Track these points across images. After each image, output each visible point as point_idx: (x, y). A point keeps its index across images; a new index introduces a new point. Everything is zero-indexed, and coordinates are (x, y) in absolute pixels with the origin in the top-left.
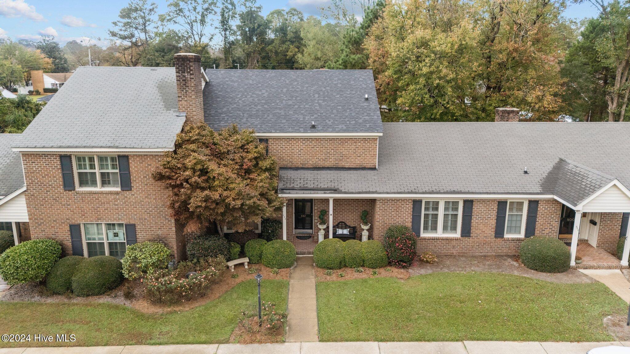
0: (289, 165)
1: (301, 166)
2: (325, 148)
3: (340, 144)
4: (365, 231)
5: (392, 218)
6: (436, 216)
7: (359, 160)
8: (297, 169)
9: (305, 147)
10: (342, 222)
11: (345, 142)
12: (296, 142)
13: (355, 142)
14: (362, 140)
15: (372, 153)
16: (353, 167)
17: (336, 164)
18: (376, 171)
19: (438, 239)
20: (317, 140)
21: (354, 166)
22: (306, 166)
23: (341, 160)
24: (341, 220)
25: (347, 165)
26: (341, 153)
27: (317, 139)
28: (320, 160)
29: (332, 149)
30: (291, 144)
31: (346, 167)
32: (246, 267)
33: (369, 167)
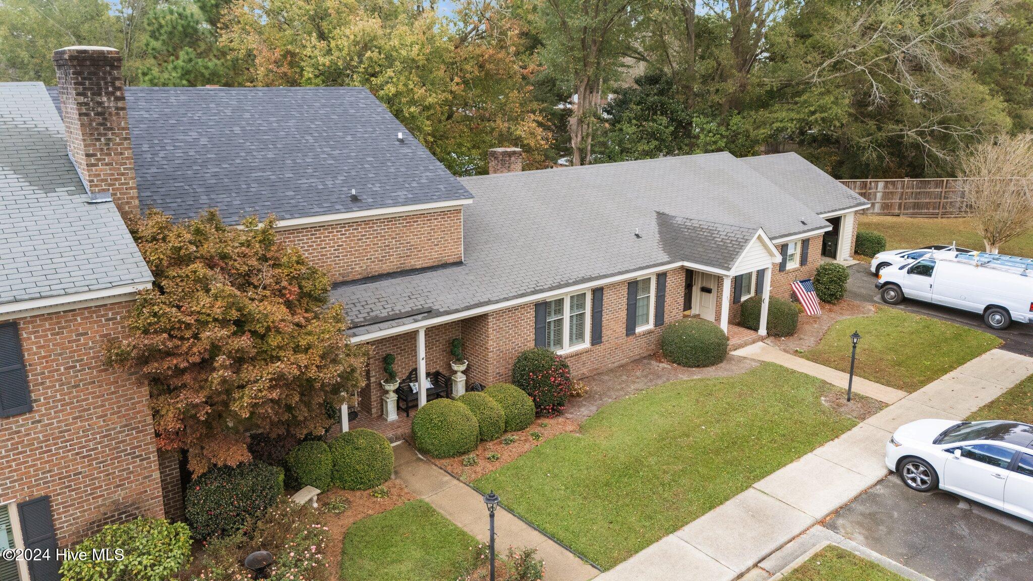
1: (341, 279)
2: (381, 237)
4: (459, 374)
5: (510, 341)
6: (560, 323)
7: (436, 252)
9: (345, 241)
16: (429, 265)
17: (401, 264)
19: (566, 357)
21: (430, 263)
22: (350, 278)
23: (409, 256)
24: (414, 366)
25: (419, 264)
26: (407, 243)
27: (366, 222)
28: (374, 262)
29: (393, 238)
31: (418, 267)
32: (316, 505)
33: (451, 261)
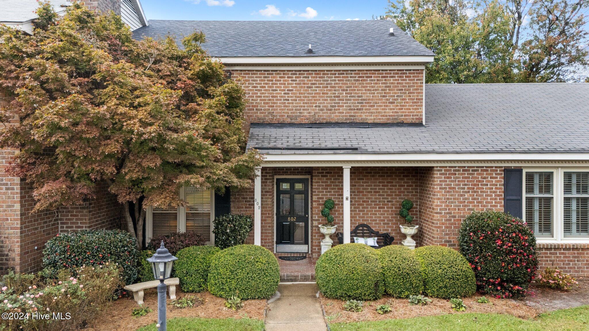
0: (268, 119)
1: (289, 120)
2: (331, 87)
3: (357, 80)
4: (409, 239)
5: (465, 206)
6: (547, 203)
7: (391, 109)
8: (282, 125)
9: (296, 87)
10: (363, 225)
11: (367, 77)
12: (280, 77)
13: (384, 77)
14: (397, 74)
15: (414, 96)
16: (381, 121)
17: (350, 116)
18: (423, 129)
19: (557, 248)
20: (318, 74)
21: (383, 120)
22: (298, 121)
23: (360, 109)
24: (361, 222)
25: (370, 119)
26: (359, 97)
27: (317, 72)
28: (322, 110)
29: (343, 90)
30: (272, 81)
31: (369, 122)
32: (173, 297)
33: (410, 121)
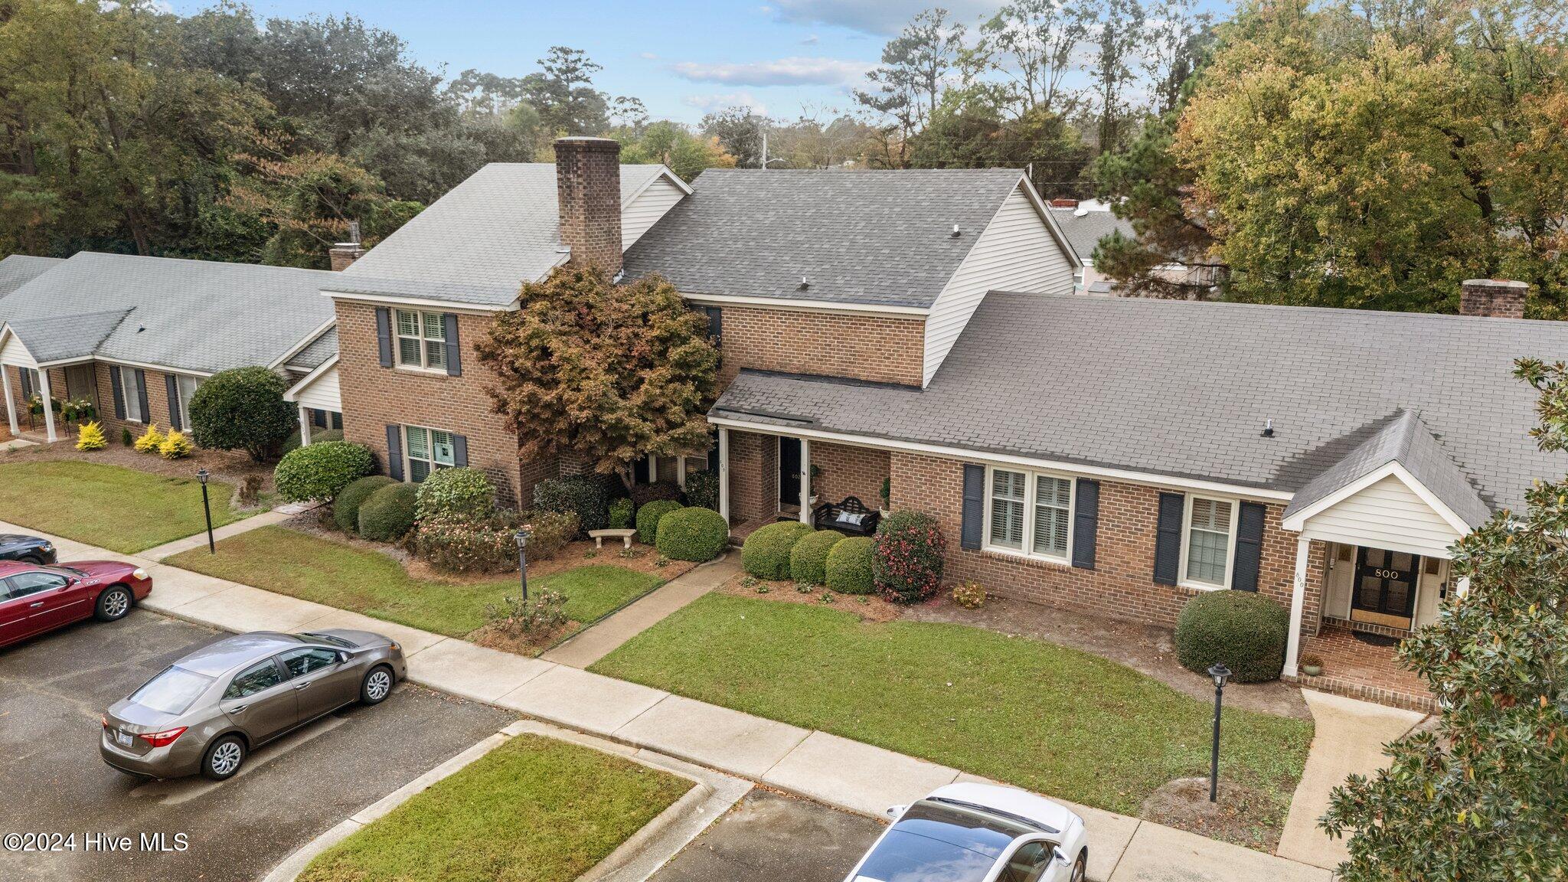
0: (758, 365)
1: (778, 368)
2: (822, 333)
3: (850, 327)
6: (1018, 508)
7: (886, 366)
8: (770, 373)
9: (786, 330)
10: (853, 498)
11: (860, 324)
12: (770, 317)
13: (880, 326)
14: (894, 323)
15: (911, 352)
16: (875, 379)
17: (842, 370)
20: (808, 316)
21: (877, 378)
22: (787, 370)
23: (852, 363)
24: (852, 494)
25: (863, 376)
26: (851, 347)
28: (812, 359)
29: (835, 338)
30: (762, 320)
31: (863, 379)
32: (627, 546)
33: (906, 382)
